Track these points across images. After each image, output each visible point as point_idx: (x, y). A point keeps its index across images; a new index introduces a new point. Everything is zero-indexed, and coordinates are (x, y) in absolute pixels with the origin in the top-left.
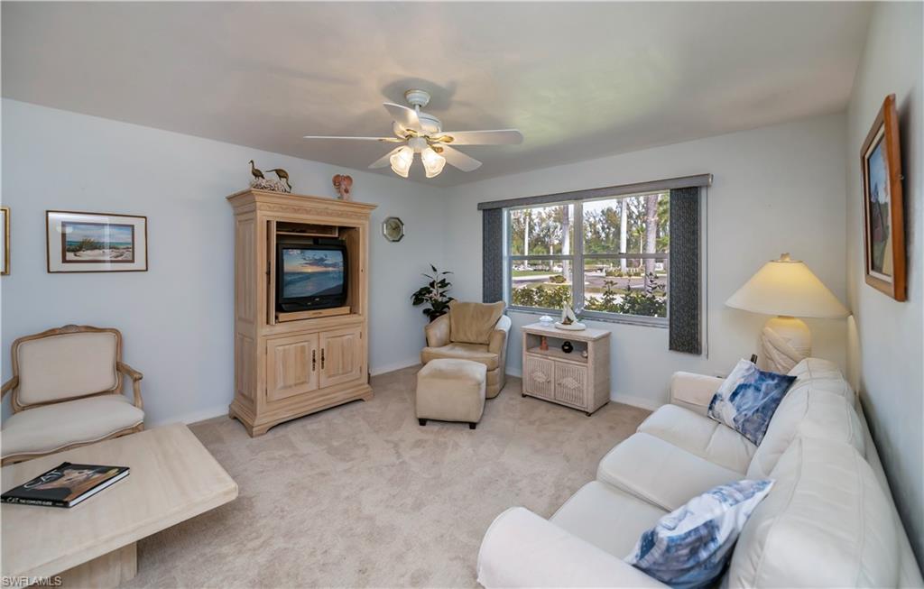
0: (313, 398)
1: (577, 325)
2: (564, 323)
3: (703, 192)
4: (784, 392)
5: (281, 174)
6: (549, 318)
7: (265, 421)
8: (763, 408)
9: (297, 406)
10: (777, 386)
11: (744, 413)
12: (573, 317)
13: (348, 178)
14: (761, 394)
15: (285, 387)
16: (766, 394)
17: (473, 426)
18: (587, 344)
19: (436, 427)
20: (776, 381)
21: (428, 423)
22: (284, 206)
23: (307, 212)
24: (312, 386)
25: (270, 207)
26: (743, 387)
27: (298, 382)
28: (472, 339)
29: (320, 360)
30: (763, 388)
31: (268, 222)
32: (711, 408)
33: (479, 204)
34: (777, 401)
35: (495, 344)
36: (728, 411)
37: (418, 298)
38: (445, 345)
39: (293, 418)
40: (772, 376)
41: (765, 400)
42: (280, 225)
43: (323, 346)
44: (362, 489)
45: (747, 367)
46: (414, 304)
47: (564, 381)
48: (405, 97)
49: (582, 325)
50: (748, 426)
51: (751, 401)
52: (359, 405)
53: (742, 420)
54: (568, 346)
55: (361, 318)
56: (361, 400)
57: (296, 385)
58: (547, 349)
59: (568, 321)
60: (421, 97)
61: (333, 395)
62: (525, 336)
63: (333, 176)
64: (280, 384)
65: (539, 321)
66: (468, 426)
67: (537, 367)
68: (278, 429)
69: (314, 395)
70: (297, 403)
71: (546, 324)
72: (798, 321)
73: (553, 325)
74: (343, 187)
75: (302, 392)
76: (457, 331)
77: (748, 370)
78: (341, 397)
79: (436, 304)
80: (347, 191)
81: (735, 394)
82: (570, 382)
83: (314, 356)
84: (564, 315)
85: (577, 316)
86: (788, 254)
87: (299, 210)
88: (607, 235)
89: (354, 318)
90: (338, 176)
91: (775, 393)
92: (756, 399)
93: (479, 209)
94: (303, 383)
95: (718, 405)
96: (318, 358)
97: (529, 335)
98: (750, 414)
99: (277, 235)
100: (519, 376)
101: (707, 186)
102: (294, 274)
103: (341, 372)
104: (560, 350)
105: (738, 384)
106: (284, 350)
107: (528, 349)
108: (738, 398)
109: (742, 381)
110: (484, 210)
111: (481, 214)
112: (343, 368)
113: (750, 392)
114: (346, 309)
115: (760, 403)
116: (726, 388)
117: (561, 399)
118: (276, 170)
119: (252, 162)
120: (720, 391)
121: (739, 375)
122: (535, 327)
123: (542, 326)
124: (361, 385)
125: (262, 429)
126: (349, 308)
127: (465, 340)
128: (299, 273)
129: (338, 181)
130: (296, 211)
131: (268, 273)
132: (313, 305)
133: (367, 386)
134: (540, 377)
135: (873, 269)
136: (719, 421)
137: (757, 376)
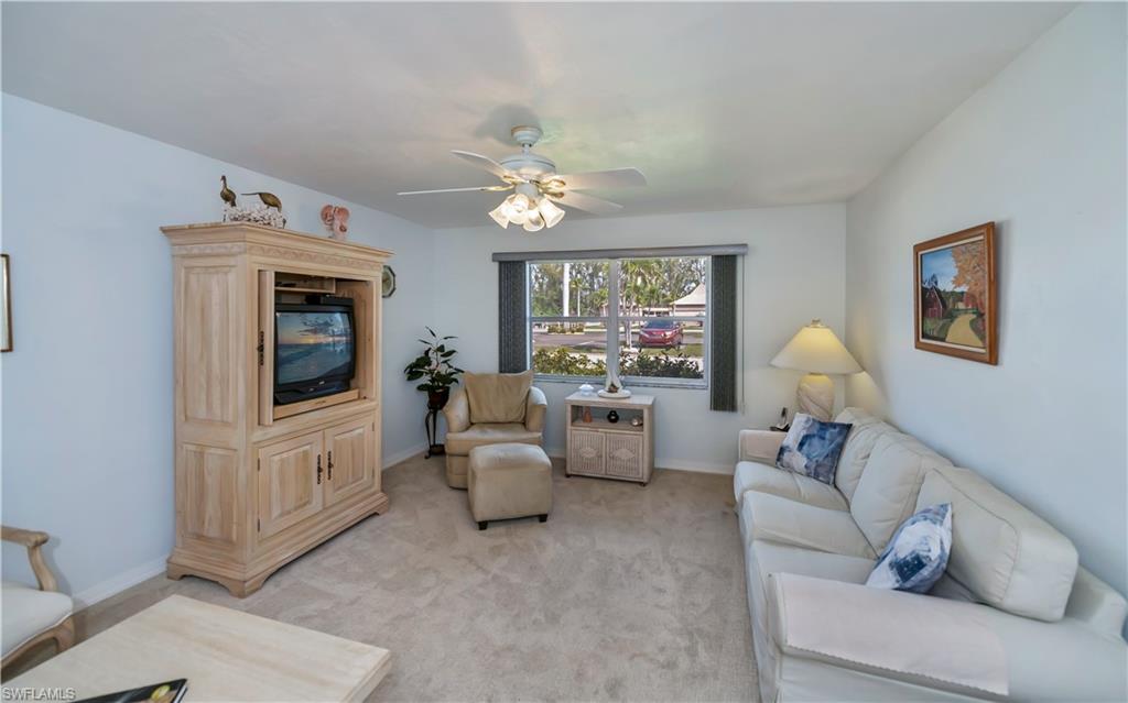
0: (321, 522)
1: (623, 392)
2: (610, 391)
3: (739, 261)
4: (846, 438)
5: (270, 200)
6: (589, 387)
7: (260, 568)
8: (832, 452)
9: (302, 536)
10: (840, 433)
11: (814, 460)
12: (618, 384)
13: (343, 211)
14: (827, 442)
15: (284, 514)
16: (832, 442)
17: (543, 518)
18: (642, 411)
19: (501, 529)
20: (837, 430)
21: (489, 524)
22: (282, 250)
23: (311, 258)
24: (316, 505)
25: (263, 249)
26: (806, 437)
27: (301, 503)
28: (501, 418)
29: (325, 467)
30: (828, 436)
31: (259, 271)
32: (778, 459)
33: (494, 254)
34: (841, 447)
35: (534, 422)
36: (799, 460)
37: (413, 372)
38: (467, 429)
39: (296, 557)
40: (834, 426)
41: (833, 445)
42: (281, 278)
43: (329, 448)
44: (472, 620)
45: (804, 419)
46: (409, 379)
47: (617, 454)
48: (512, 134)
49: (626, 392)
50: (821, 470)
51: (818, 449)
52: (376, 521)
53: (814, 466)
54: (613, 416)
55: (373, 403)
56: (376, 514)
57: (296, 509)
58: (591, 421)
59: (613, 389)
60: (531, 135)
61: (343, 514)
62: (569, 408)
63: (323, 206)
64: (276, 512)
65: (579, 390)
66: (537, 519)
67: (586, 441)
68: (278, 578)
69: (321, 517)
70: (299, 534)
71: (586, 393)
72: (824, 377)
73: (595, 394)
74: (337, 223)
75: (305, 517)
76: (480, 409)
77: (807, 422)
78: (352, 514)
79: (438, 377)
80: (343, 229)
81: (801, 445)
82: (624, 454)
83: (319, 463)
84: (608, 384)
85: (622, 382)
86: (818, 321)
87: (301, 255)
88: (541, 285)
89: (365, 405)
90: (329, 207)
91: (839, 440)
92: (823, 446)
93: (494, 260)
94: (305, 504)
95: (786, 456)
96: (324, 465)
97: (573, 407)
98: (821, 459)
99: (276, 291)
100: (562, 456)
101: (743, 255)
102: (290, 346)
103: (350, 480)
104: (607, 421)
105: (802, 434)
106: (282, 460)
107: (573, 421)
108: (805, 447)
109: (804, 433)
110: (501, 263)
111: (496, 265)
112: (353, 476)
113: (816, 441)
114: (352, 394)
115: (827, 450)
116: (791, 439)
117: (613, 473)
118: (260, 194)
119: (224, 178)
120: (785, 443)
121: (800, 428)
122: (575, 398)
123: (583, 395)
124: (374, 494)
125: (257, 582)
126: (356, 391)
127: (491, 419)
128: (298, 346)
129: (328, 215)
130: (298, 256)
131: (261, 348)
132: (315, 390)
133: (380, 494)
134: (589, 452)
135: (923, 337)
136: (790, 469)
137: (817, 426)
